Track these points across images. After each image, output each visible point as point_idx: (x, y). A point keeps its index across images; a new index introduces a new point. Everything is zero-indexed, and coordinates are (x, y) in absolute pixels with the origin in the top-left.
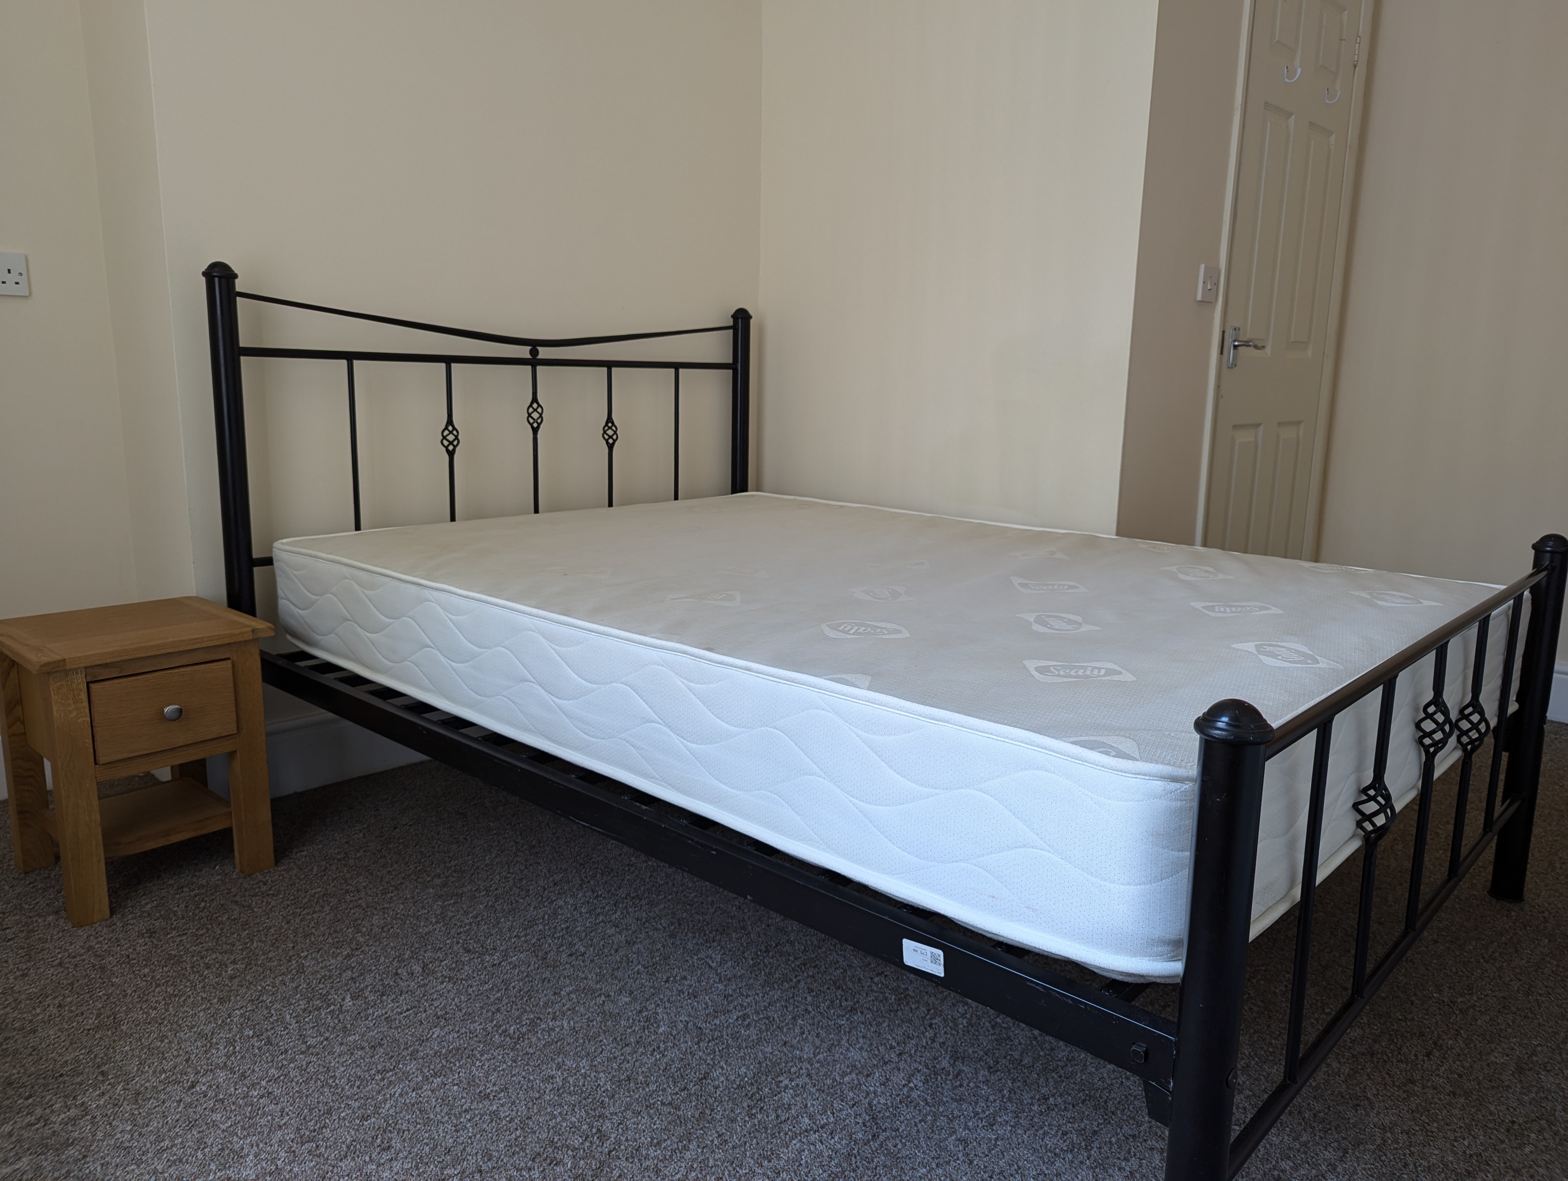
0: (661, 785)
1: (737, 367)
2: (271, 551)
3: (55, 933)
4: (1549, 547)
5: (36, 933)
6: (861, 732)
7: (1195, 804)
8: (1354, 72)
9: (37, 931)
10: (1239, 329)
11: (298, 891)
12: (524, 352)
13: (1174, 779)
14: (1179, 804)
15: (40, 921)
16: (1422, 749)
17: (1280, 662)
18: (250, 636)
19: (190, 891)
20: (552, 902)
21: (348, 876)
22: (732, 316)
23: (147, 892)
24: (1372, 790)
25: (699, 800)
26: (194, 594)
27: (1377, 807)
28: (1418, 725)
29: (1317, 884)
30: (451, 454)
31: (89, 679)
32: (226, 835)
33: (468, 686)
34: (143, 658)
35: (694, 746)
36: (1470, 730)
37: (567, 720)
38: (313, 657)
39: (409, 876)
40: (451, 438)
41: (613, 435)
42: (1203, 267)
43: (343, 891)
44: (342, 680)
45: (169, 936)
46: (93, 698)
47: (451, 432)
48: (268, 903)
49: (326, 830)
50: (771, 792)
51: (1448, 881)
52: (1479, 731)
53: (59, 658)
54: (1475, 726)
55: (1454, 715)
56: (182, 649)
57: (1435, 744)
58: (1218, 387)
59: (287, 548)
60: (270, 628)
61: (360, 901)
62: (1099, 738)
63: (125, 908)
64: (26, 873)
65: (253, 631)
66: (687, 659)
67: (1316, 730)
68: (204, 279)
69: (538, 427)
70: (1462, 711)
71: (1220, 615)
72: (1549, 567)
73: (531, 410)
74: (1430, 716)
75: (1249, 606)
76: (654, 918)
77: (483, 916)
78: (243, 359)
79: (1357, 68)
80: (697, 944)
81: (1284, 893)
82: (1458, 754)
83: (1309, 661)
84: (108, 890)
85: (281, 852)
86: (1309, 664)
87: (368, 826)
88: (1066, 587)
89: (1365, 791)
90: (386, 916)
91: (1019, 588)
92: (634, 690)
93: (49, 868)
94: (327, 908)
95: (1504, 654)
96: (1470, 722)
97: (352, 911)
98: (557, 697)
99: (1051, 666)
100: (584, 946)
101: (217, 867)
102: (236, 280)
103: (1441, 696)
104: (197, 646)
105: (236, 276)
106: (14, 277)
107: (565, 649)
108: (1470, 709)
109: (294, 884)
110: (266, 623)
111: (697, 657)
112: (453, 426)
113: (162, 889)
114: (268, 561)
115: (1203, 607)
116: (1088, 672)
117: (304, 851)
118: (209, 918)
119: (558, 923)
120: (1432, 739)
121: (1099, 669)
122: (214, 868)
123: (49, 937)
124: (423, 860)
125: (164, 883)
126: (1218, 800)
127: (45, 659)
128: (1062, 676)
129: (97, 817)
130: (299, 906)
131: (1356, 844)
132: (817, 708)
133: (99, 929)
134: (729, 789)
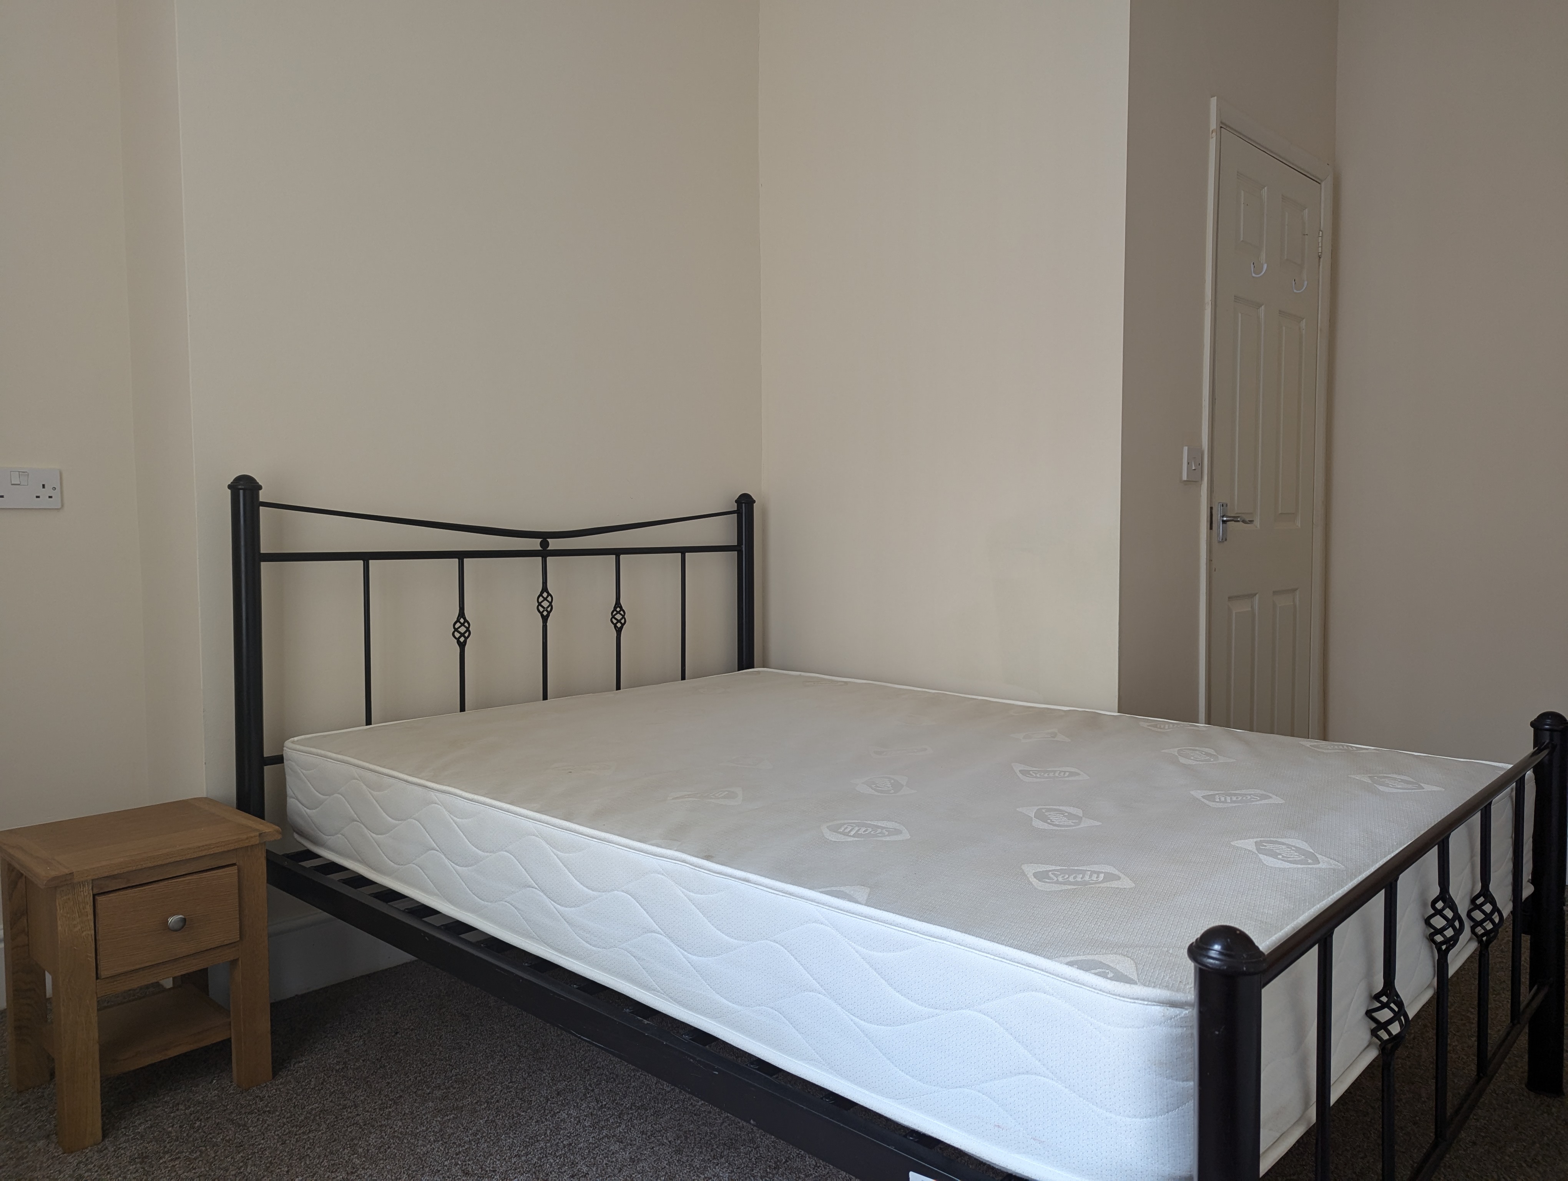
0: (664, 998)
1: (742, 548)
2: (283, 750)
3: (45, 1160)
4: (1547, 725)
5: (25, 1161)
6: (860, 948)
7: (1195, 1032)
8: (1319, 262)
9: (26, 1158)
10: (1227, 505)
11: (294, 1108)
12: (535, 544)
13: (1173, 1004)
14: (1180, 1031)
15: (30, 1146)
16: (1434, 946)
17: (1280, 862)
18: (256, 841)
19: (186, 1109)
20: (555, 1114)
21: (346, 1089)
22: (736, 501)
23: (142, 1110)
24: (1384, 997)
25: (701, 1014)
26: (205, 796)
27: (1391, 1015)
28: (1427, 922)
29: (1332, 1104)
30: (462, 646)
31: (96, 891)
32: (226, 1044)
33: (471, 891)
34: (150, 868)
35: (694, 957)
36: (1483, 921)
37: (569, 928)
38: (318, 856)
39: (409, 1087)
40: (463, 629)
41: (621, 619)
42: (1186, 449)
43: (341, 1107)
44: (347, 882)
45: (161, 1161)
46: (98, 911)
47: (463, 625)
48: (264, 1121)
49: (326, 1037)
50: (772, 1008)
51: (1477, 1081)
52: (1493, 922)
53: (67, 871)
54: (1488, 917)
55: (1463, 911)
56: (188, 857)
57: (1447, 941)
58: (1210, 561)
59: (298, 747)
60: (277, 831)
61: (358, 1118)
62: (1096, 957)
63: (118, 1130)
64: (20, 1092)
65: (260, 835)
66: (687, 868)
67: (1316, 947)
68: (229, 491)
69: (548, 615)
70: (1473, 900)
71: (1220, 805)
72: (1550, 745)
73: (541, 599)
74: (1439, 912)
75: (1250, 795)
76: (659, 1131)
77: (484, 1132)
78: (264, 565)
79: (1321, 259)
80: (703, 1160)
81: (1299, 1116)
82: (1474, 946)
83: (1310, 861)
84: (102, 1110)
85: (279, 1064)
86: (1309, 864)
87: (369, 1032)
88: (1067, 773)
89: (1377, 997)
90: (383, 1134)
91: (1020, 775)
92: (635, 899)
93: (44, 1086)
94: (324, 1126)
95: (1512, 837)
96: (1483, 912)
97: (349, 1130)
98: (559, 904)
99: (1050, 871)
100: (587, 1166)
101: (214, 1081)
102: (260, 491)
103: (1448, 892)
104: (204, 853)
105: (260, 488)
106: (48, 491)
107: (567, 855)
108: (1481, 900)
109: (291, 1099)
110: (274, 826)
111: (696, 866)
112: (465, 619)
113: (157, 1107)
114: (279, 759)
115: (1203, 797)
116: (1087, 878)
117: (302, 1061)
118: (204, 1140)
119: (559, 1139)
120: (1444, 936)
121: (1098, 873)
122: (212, 1081)
123: (38, 1166)
124: (423, 1070)
125: (159, 1100)
126: (1217, 1033)
127: (53, 873)
128: (1061, 883)
129: (95, 1034)
130: (296, 1123)
131: (1372, 1054)
132: (815, 922)
133: (90, 1154)
134: (730, 1004)
